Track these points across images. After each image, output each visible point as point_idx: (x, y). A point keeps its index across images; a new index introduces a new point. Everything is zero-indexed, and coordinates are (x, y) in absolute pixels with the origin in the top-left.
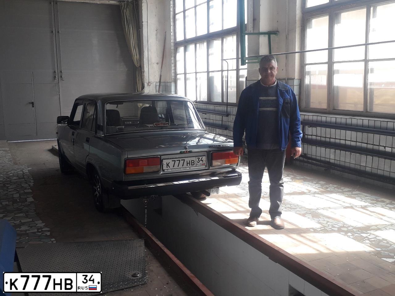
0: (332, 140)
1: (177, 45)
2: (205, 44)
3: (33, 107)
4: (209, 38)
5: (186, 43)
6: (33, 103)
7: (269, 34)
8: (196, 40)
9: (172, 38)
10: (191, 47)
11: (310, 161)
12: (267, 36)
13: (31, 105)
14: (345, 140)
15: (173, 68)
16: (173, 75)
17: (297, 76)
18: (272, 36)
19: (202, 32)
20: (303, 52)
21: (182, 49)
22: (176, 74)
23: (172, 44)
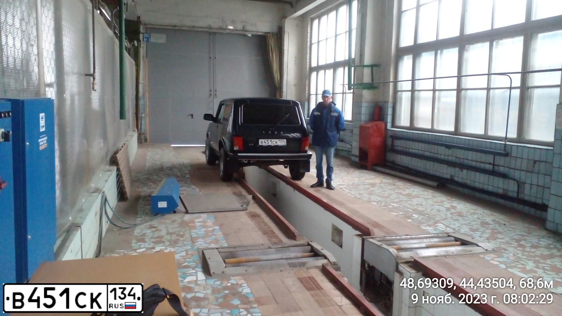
1: (312, 70)
2: (332, 70)
3: (192, 118)
4: (335, 66)
5: (318, 68)
6: (192, 115)
7: (372, 66)
8: (326, 67)
9: (308, 64)
10: (322, 72)
13: (191, 117)
15: (307, 89)
16: (307, 95)
17: (391, 100)
19: (331, 61)
20: (396, 82)
21: (314, 74)
22: (309, 95)
23: (308, 69)
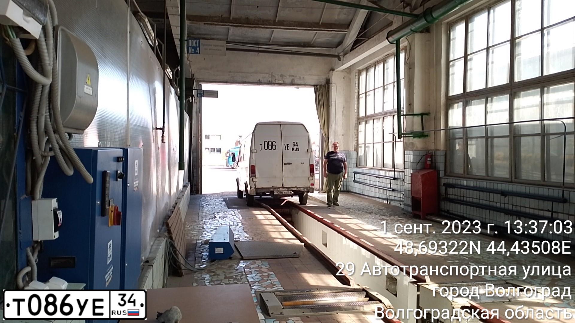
0: (465, 199)
1: (359, 120)
2: (381, 120)
4: (384, 115)
5: (367, 118)
7: (422, 115)
8: (374, 117)
9: (356, 114)
10: (370, 122)
11: (451, 216)
12: (420, 116)
14: (473, 198)
15: (356, 139)
18: (424, 116)
19: (379, 110)
20: (447, 130)
21: (362, 124)
22: (358, 144)
23: (356, 119)
